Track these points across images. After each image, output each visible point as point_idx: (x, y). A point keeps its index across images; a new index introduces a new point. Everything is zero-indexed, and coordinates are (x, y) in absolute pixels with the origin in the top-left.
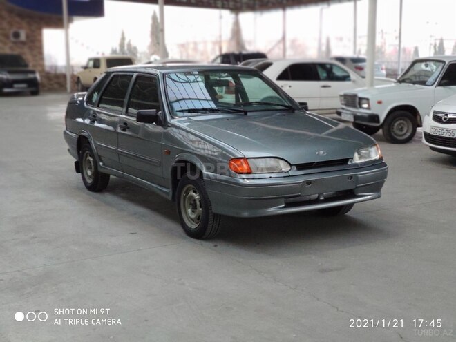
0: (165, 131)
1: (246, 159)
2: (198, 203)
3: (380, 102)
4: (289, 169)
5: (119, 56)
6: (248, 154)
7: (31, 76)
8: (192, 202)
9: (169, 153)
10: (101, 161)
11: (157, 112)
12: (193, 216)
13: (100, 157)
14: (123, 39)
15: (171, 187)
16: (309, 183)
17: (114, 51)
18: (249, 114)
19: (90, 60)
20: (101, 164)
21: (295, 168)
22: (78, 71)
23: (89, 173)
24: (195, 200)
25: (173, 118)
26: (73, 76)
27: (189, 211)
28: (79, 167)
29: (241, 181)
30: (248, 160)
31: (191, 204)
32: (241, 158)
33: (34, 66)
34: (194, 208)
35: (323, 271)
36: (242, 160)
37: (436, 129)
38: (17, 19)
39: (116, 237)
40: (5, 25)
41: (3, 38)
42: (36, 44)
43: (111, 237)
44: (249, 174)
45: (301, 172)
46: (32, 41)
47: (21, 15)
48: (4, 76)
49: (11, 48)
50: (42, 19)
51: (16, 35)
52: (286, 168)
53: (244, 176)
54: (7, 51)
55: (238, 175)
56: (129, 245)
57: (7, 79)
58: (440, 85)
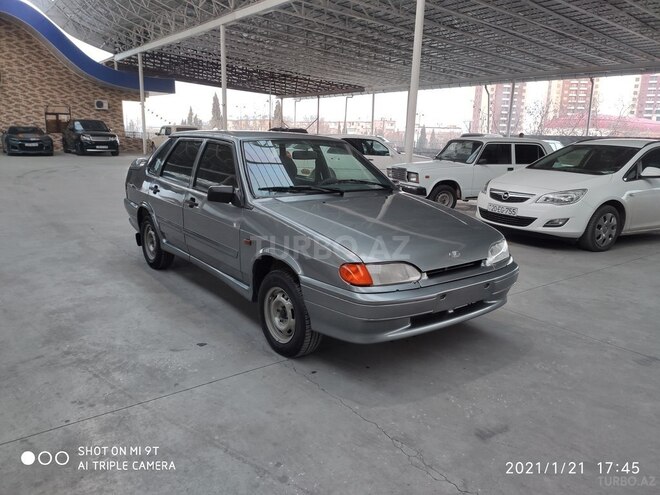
1: (363, 264)
2: (289, 312)
3: (427, 177)
4: (419, 277)
5: (188, 125)
6: (365, 259)
7: (112, 139)
8: (281, 309)
10: (165, 237)
11: (234, 189)
12: (283, 327)
13: (163, 233)
14: (191, 114)
15: (251, 284)
17: (183, 123)
18: (346, 195)
19: (163, 128)
20: (164, 241)
21: (426, 277)
22: (152, 137)
23: (152, 248)
24: (284, 307)
25: (254, 198)
26: (148, 141)
27: (277, 320)
28: (140, 239)
29: (359, 297)
30: (367, 266)
31: (278, 311)
32: (358, 264)
33: (115, 131)
34: (283, 316)
35: (483, 436)
36: (358, 266)
37: (495, 206)
38: (101, 91)
39: (179, 353)
40: (90, 95)
41: (87, 106)
42: (118, 113)
43: (172, 353)
44: (369, 286)
45: (433, 282)
46: (114, 110)
47: (104, 88)
48: (87, 138)
49: (95, 115)
50: (122, 92)
51: (100, 104)
52: (415, 277)
53: (361, 289)
54: (93, 118)
55: (355, 288)
56: (196, 370)
57: (91, 142)
58: (478, 163)
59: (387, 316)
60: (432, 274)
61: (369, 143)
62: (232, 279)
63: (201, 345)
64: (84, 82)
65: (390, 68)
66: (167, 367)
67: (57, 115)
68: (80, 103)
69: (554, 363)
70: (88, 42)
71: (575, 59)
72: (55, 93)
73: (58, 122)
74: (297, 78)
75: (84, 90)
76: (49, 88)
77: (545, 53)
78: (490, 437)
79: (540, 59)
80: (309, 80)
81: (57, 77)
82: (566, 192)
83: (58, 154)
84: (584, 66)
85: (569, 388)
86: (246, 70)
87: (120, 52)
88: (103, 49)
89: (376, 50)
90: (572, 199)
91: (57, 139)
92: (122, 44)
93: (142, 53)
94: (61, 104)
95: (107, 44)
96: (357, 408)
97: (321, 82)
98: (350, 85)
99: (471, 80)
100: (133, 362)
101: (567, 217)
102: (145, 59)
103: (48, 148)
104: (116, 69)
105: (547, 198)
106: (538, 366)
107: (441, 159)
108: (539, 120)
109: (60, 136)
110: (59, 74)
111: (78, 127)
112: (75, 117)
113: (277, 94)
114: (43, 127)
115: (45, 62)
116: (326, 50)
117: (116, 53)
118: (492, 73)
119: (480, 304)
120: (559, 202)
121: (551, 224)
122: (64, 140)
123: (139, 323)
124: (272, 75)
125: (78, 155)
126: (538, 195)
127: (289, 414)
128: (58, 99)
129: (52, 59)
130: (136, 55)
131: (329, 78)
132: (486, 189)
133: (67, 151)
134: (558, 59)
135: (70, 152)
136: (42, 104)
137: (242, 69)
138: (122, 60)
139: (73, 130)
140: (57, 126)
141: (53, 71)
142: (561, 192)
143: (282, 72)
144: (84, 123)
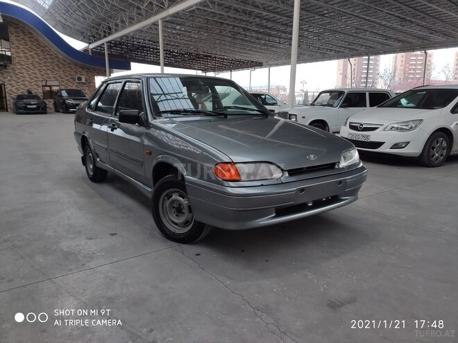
0: (147, 131)
1: (233, 163)
2: (186, 208)
3: (304, 117)
4: (281, 175)
6: (235, 159)
8: (176, 206)
9: (150, 153)
10: (98, 157)
11: (139, 113)
13: (96, 154)
15: (152, 186)
16: (302, 190)
18: (228, 117)
20: (98, 160)
21: (287, 175)
23: (91, 167)
24: (180, 205)
25: (155, 118)
28: (84, 160)
29: (230, 190)
30: (237, 165)
32: (228, 163)
34: (178, 211)
35: (334, 306)
36: (229, 165)
37: (353, 135)
38: (80, 69)
39: (93, 241)
40: (73, 73)
41: (71, 80)
42: (92, 84)
43: (88, 241)
44: (238, 181)
45: (293, 179)
46: (89, 83)
47: (82, 68)
48: (70, 101)
49: (76, 86)
50: (95, 70)
51: (80, 79)
52: (277, 174)
53: (232, 184)
54: (74, 88)
55: (226, 183)
56: (103, 253)
57: (72, 104)
58: (341, 107)
59: (254, 206)
60: (292, 173)
61: (263, 97)
62: (141, 184)
63: (112, 235)
64: (69, 64)
65: (280, 48)
66: (80, 251)
67: (50, 86)
68: (66, 78)
69: (397, 246)
70: (71, 37)
71: (413, 37)
72: (49, 72)
73: (51, 92)
74: (215, 57)
75: (68, 69)
76: (44, 68)
77: (391, 33)
78: (341, 307)
79: (388, 38)
80: (224, 59)
81: (50, 61)
82: (407, 122)
83: (50, 113)
84: (420, 42)
85: (410, 266)
86: (180, 53)
87: (93, 42)
88: (81, 41)
89: (269, 35)
90: (412, 127)
91: (50, 103)
92: (94, 37)
93: (108, 42)
94: (53, 79)
95: (84, 37)
96: (228, 283)
97: (232, 60)
98: (253, 62)
99: (338, 55)
100: (55, 247)
101: (408, 141)
102: (110, 47)
103: (43, 108)
104: (90, 54)
105: (393, 127)
106: (383, 249)
107: (314, 105)
108: (388, 82)
109: (52, 101)
110: (52, 58)
111: (64, 94)
112: (63, 87)
113: (202, 70)
114: (41, 95)
115: (42, 50)
116: (234, 36)
117: (90, 43)
118: (353, 49)
119: (335, 199)
120: (402, 130)
121: (396, 146)
122: (55, 104)
123: (69, 219)
124: (198, 56)
125: (64, 113)
126: (385, 125)
127: (170, 288)
128: (51, 76)
129: (47, 48)
130: (103, 44)
131: (238, 57)
132: (346, 123)
133: (57, 111)
134: (401, 37)
135: (59, 112)
136: (41, 79)
137: (177, 53)
138: (94, 48)
139: (61, 96)
140: (51, 94)
141: (48, 57)
142: (403, 122)
143: (205, 54)
144: (68, 92)
